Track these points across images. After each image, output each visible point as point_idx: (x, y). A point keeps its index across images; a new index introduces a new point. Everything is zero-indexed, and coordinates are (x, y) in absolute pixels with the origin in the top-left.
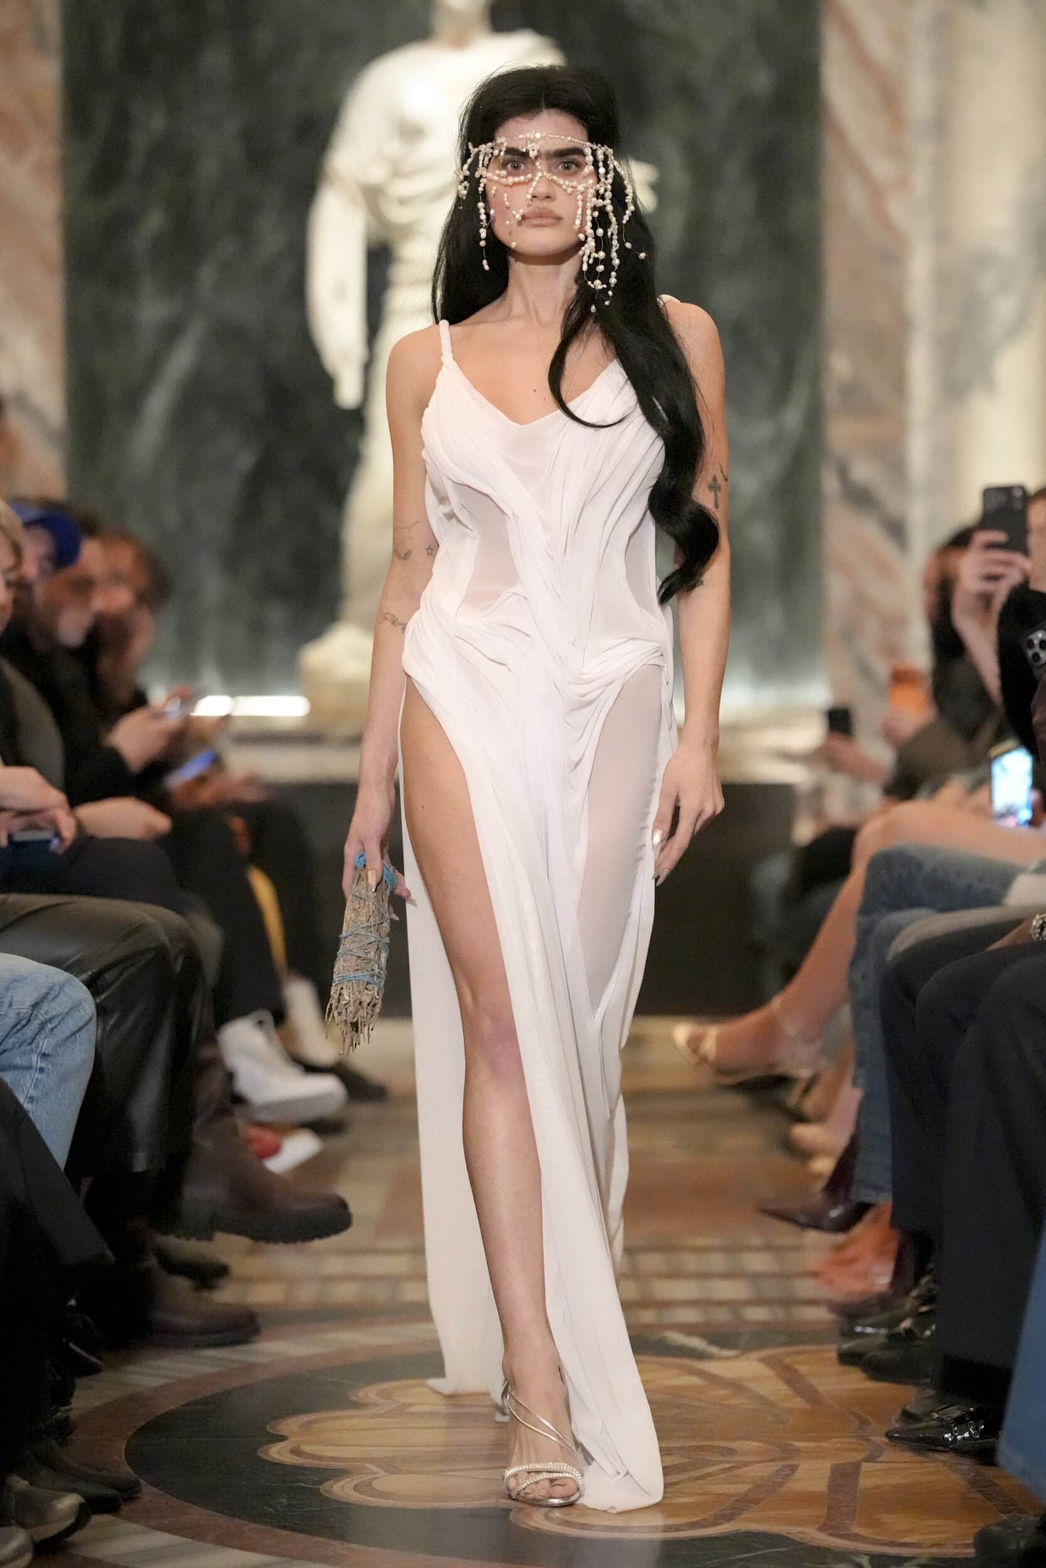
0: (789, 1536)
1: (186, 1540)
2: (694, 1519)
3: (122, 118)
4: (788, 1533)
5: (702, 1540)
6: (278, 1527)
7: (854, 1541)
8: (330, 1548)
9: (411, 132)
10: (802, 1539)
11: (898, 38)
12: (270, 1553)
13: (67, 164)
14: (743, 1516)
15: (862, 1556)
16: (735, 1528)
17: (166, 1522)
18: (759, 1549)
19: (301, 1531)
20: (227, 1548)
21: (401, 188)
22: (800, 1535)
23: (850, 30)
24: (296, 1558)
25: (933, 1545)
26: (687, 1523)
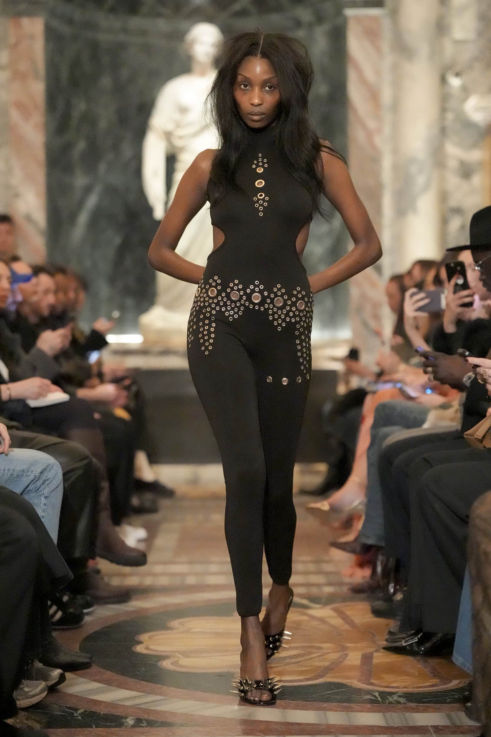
0: (346, 684)
1: (105, 686)
2: (308, 677)
3: (69, 106)
4: (346, 683)
5: (311, 685)
6: (142, 680)
7: (372, 686)
8: (163, 689)
9: (183, 110)
10: (351, 685)
11: (378, 73)
12: (139, 691)
13: (47, 124)
14: (327, 676)
15: (376, 692)
16: (324, 681)
17: (98, 678)
18: (334, 689)
19: (151, 682)
20: (122, 689)
21: (180, 132)
22: (351, 684)
23: (359, 70)
24: (149, 693)
25: (404, 687)
26: (305, 679)
